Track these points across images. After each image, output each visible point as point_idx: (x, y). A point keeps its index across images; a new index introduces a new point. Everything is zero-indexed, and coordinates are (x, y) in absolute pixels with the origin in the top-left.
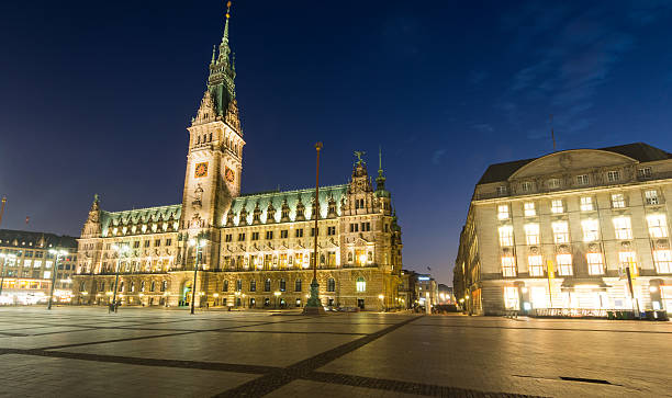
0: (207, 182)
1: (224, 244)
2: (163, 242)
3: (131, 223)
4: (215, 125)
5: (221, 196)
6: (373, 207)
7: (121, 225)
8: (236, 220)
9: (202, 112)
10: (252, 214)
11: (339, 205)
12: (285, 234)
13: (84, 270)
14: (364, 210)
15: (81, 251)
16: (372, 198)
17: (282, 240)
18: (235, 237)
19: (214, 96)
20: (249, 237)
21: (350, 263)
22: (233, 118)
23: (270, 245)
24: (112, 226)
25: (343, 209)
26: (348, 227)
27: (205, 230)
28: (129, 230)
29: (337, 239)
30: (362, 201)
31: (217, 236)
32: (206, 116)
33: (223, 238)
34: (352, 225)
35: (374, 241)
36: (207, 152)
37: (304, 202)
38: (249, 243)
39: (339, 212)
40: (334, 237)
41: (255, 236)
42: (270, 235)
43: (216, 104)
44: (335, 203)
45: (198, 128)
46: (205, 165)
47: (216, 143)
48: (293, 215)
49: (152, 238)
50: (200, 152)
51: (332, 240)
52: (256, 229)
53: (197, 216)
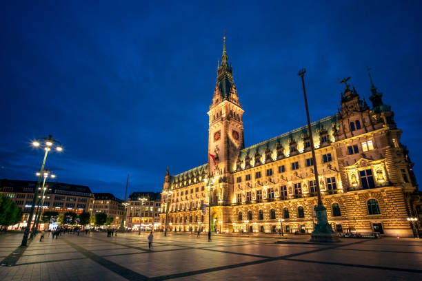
0: (221, 143)
1: (236, 185)
2: (200, 189)
3: (183, 180)
4: (223, 105)
5: (231, 151)
6: (372, 124)
7: (179, 182)
8: (243, 166)
9: (214, 100)
10: (254, 159)
11: (331, 133)
12: (282, 169)
13: (164, 210)
14: (363, 130)
15: (162, 200)
16: (370, 116)
17: (280, 175)
18: (244, 178)
19: (221, 87)
20: (253, 176)
21: (355, 185)
22: (234, 96)
23: (270, 180)
24: (175, 183)
25: (336, 135)
26: (345, 151)
27: (222, 176)
28: (183, 184)
29: (334, 164)
30: (357, 122)
31: (231, 179)
32: (217, 101)
33: (235, 180)
34: (350, 148)
35: (382, 157)
36: (219, 123)
37: (296, 139)
38: (253, 181)
39: (333, 139)
40: (332, 163)
41: (258, 175)
42: (270, 173)
43: (222, 91)
44: (326, 132)
45: (213, 110)
46: (219, 133)
47: (224, 116)
48: (287, 152)
49: (194, 187)
50: (215, 125)
51: (330, 166)
52: (258, 169)
53: (217, 168)
